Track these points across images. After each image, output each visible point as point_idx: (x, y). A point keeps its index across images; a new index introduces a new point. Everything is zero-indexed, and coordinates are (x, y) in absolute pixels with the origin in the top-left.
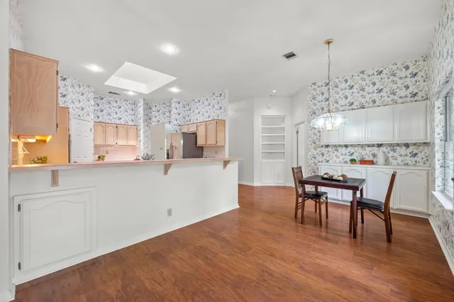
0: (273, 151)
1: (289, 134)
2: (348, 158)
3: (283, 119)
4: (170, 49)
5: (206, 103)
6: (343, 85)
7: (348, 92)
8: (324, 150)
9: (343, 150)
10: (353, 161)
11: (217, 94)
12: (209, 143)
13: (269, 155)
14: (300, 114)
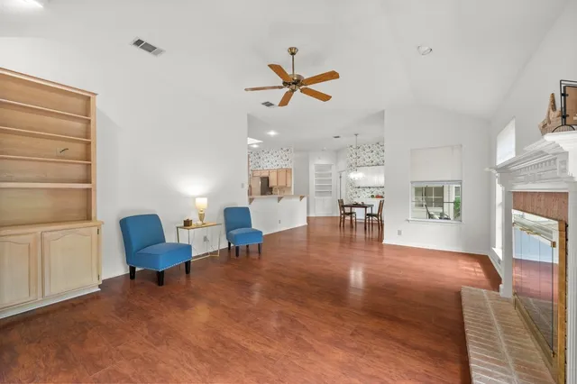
0: (323, 191)
1: (334, 178)
2: (370, 195)
3: (330, 166)
4: (272, 133)
5: (275, 154)
6: (368, 150)
7: (370, 154)
8: (357, 190)
9: (367, 190)
10: (373, 196)
11: (285, 149)
12: (280, 184)
13: (319, 193)
14: (342, 165)
